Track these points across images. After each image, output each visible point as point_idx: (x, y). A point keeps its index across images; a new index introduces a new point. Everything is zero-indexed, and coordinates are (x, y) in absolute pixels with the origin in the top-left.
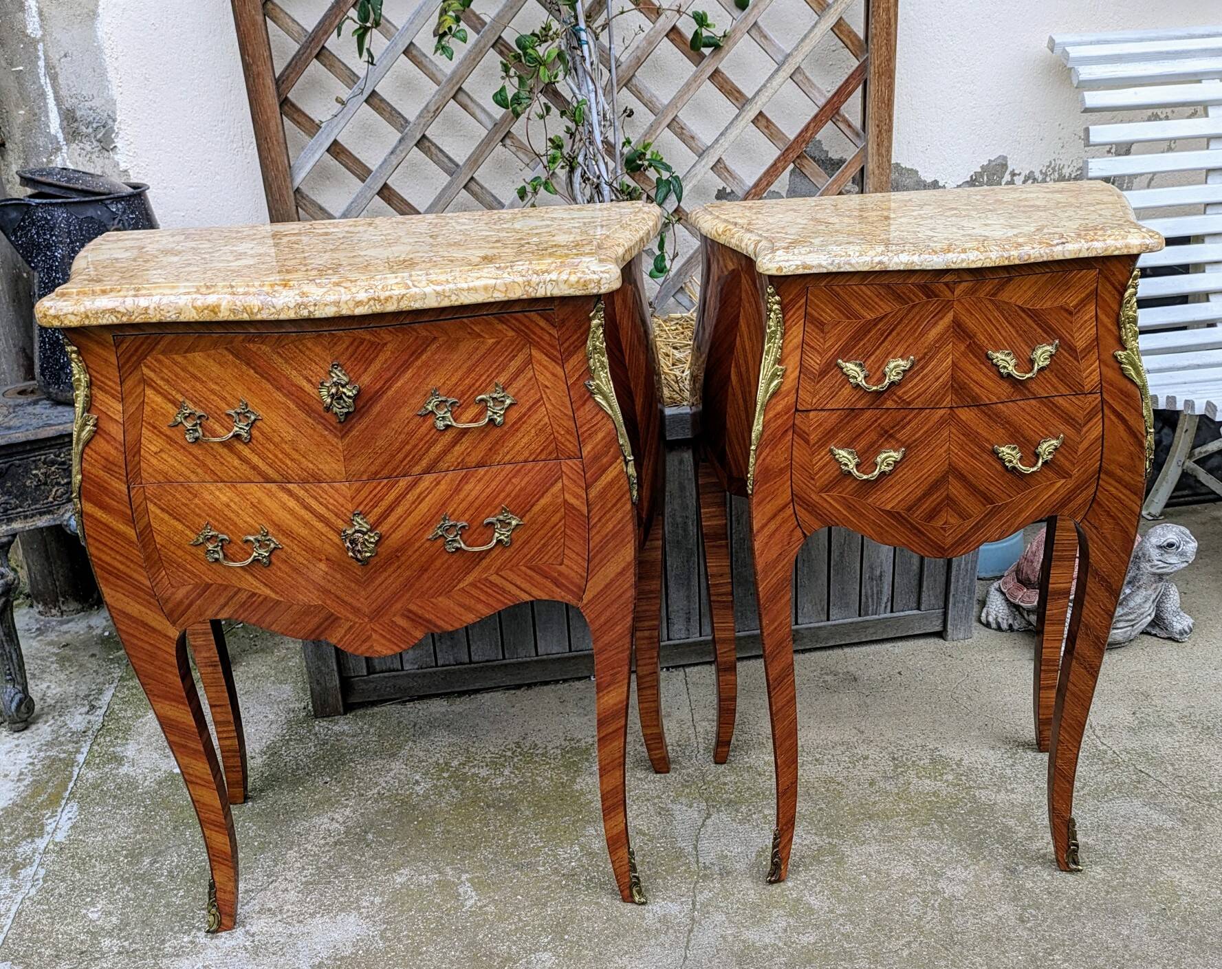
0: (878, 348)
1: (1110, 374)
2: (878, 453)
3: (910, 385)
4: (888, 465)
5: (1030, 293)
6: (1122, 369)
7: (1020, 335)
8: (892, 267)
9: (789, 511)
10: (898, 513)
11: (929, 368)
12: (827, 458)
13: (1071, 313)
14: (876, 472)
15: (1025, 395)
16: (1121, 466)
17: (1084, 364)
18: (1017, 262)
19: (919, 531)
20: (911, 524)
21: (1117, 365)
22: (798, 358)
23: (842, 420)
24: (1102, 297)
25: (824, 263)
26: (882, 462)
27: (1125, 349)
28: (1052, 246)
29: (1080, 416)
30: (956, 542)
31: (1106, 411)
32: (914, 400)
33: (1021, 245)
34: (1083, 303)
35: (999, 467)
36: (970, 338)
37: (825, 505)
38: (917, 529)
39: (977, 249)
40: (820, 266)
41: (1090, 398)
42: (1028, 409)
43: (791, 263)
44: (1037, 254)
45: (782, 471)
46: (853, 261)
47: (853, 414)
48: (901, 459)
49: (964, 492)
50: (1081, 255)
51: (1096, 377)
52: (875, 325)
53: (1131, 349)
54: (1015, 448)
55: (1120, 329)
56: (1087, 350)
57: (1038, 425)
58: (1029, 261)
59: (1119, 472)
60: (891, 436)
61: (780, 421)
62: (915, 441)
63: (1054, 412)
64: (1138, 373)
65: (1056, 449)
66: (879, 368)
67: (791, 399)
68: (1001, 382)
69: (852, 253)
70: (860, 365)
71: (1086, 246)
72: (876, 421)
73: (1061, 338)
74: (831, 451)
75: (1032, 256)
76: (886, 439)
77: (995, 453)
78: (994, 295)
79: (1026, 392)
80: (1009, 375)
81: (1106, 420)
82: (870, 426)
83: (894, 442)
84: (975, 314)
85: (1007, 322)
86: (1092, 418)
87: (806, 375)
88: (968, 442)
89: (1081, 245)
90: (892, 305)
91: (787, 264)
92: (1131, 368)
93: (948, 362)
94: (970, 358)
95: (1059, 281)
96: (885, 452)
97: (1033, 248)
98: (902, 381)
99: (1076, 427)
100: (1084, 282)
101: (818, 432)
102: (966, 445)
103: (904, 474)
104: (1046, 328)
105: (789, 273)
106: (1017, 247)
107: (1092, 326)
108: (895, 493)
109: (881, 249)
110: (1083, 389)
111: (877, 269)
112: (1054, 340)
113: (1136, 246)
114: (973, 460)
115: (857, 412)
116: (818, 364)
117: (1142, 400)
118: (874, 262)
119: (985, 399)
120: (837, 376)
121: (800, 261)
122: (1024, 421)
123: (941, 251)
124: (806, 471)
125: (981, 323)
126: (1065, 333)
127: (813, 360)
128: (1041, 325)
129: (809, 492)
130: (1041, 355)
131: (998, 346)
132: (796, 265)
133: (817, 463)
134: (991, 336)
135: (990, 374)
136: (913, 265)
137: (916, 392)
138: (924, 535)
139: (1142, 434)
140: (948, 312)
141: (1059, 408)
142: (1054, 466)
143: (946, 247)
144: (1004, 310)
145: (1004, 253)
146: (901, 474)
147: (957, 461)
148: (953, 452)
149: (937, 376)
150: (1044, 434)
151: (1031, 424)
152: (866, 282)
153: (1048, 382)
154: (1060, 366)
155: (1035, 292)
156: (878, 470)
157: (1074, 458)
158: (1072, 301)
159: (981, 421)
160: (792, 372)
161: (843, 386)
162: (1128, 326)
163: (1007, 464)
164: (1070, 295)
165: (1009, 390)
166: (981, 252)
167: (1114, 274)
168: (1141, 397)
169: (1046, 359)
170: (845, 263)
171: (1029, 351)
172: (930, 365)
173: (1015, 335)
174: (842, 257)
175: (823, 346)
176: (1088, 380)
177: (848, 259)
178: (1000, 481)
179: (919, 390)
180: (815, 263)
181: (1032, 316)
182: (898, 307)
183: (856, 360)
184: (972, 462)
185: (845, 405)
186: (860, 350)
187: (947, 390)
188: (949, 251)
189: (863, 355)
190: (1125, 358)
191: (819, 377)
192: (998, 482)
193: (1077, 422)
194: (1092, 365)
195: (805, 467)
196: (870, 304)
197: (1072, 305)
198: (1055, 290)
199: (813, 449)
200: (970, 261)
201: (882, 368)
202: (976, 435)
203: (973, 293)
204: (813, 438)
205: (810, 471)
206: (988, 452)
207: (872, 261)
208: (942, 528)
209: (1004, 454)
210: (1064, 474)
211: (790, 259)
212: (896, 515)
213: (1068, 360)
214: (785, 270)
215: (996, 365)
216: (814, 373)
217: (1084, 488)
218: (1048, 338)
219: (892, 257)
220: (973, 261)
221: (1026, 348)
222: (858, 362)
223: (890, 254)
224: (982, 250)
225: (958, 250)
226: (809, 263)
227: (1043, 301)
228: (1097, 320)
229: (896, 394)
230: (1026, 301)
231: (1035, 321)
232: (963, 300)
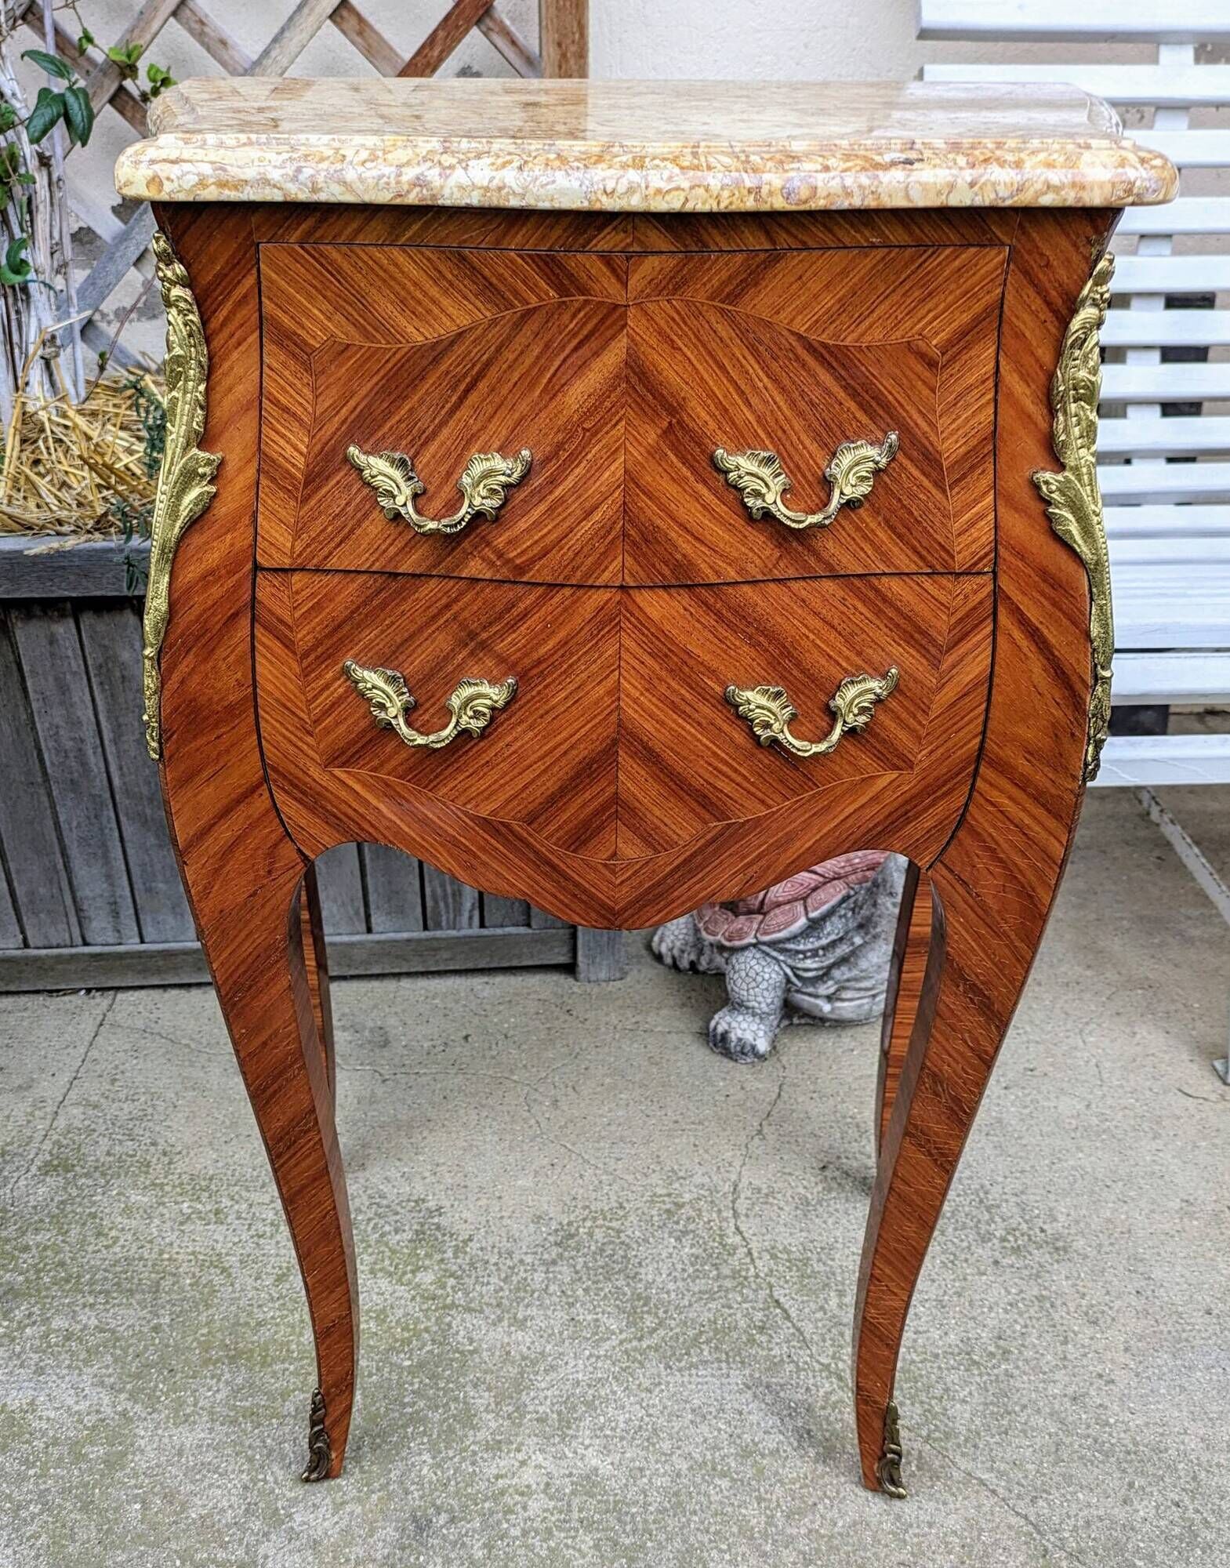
0: (443, 423)
1: (1019, 527)
2: (453, 683)
3: (523, 525)
4: (477, 715)
5: (828, 301)
6: (1049, 518)
7: (801, 414)
8: (450, 196)
9: (261, 803)
10: (506, 826)
11: (569, 483)
12: (339, 688)
13: (932, 364)
14: (449, 732)
15: (806, 566)
16: (1030, 753)
17: (956, 499)
18: (779, 204)
19: (554, 867)
20: (537, 852)
21: (1036, 507)
22: (250, 435)
23: (370, 599)
24: (1013, 327)
25: (275, 175)
26: (465, 705)
27: (1062, 467)
28: (877, 166)
29: (941, 625)
30: (637, 900)
31: (1004, 618)
32: (532, 561)
33: (794, 158)
34: (963, 339)
35: (740, 737)
36: (672, 411)
37: (343, 794)
38: (549, 863)
39: (675, 160)
40: (266, 182)
41: (969, 584)
42: (816, 603)
43: (186, 167)
44: (835, 185)
45: (231, 711)
46: (350, 175)
47: (394, 585)
48: (508, 704)
49: (654, 789)
50: (954, 201)
51: (983, 532)
52: (436, 361)
53: (1076, 469)
54: (778, 695)
55: (1052, 413)
56: (970, 463)
57: (839, 643)
58: (813, 205)
59: (1022, 764)
60: (483, 646)
61: (216, 591)
62: (539, 662)
63: (879, 613)
64: (1087, 531)
65: (878, 701)
66: (449, 474)
67: (239, 539)
68: (749, 531)
69: (349, 153)
70: (402, 464)
71: (968, 175)
72: (447, 606)
73: (905, 430)
74: (346, 672)
75: (821, 193)
76: (472, 653)
77: (729, 704)
78: (733, 297)
79: (812, 561)
80: (768, 515)
81: (1000, 640)
82: (434, 618)
83: (490, 662)
84: (685, 349)
85: (768, 376)
86: (967, 634)
87: (273, 480)
88: (663, 673)
89: (954, 171)
90: (470, 306)
91: (175, 171)
92: (1070, 517)
93: (614, 471)
94: (672, 465)
95: (903, 277)
96: (470, 684)
97: (827, 169)
98: (503, 512)
99: (928, 651)
100: (969, 282)
101: (313, 624)
102: (660, 679)
103: (516, 739)
104: (867, 397)
105: (181, 197)
106: (781, 162)
107: (983, 401)
108: (496, 781)
109: (429, 147)
110: (950, 561)
111: (412, 199)
112: (886, 433)
113: (1101, 186)
114: (675, 716)
115: (401, 580)
116: (301, 453)
117: (1092, 599)
118: (404, 178)
119: (708, 571)
120: (349, 486)
121: (212, 163)
122: (804, 630)
123: (578, 160)
124: (294, 713)
125: (697, 372)
126: (916, 416)
127: (288, 442)
128: (854, 389)
129: (302, 761)
130: (851, 468)
131: (743, 437)
132: (198, 174)
133: (316, 697)
134: (726, 410)
135: (721, 509)
136: (504, 192)
137: (536, 542)
138: (568, 878)
139: (1084, 681)
140: (613, 337)
141: (892, 605)
142: (872, 740)
143: (598, 149)
144: (761, 342)
145: (745, 176)
146: (509, 739)
147: (636, 716)
148: (628, 695)
149: (587, 505)
150: (851, 665)
151: (821, 639)
152: (402, 240)
153: (865, 537)
154: (900, 500)
155: (840, 300)
156: (452, 725)
157: (920, 723)
158: (937, 333)
159: (698, 625)
160: (240, 470)
161: (366, 516)
162: (1073, 406)
163: (758, 731)
164: (931, 315)
165: (767, 553)
166: (682, 168)
167: (1048, 265)
168: (1091, 592)
169: (862, 479)
170: (329, 177)
171: (820, 456)
172: (570, 478)
173: (788, 413)
174: (322, 160)
175: (310, 409)
176: (965, 539)
177: (338, 166)
178: (742, 770)
179: (543, 537)
180: (250, 173)
181: (835, 364)
182: (488, 314)
183: (394, 449)
184: (674, 721)
185: (373, 563)
186: (403, 425)
187: (612, 542)
188: (600, 159)
189: (410, 438)
190: (1058, 489)
191: (305, 486)
192: (736, 771)
193: (932, 641)
194: (976, 502)
195: (289, 704)
196: (419, 303)
197: (934, 342)
198: (895, 297)
199: (305, 663)
200: (651, 191)
201: (455, 476)
202: (686, 657)
203: (675, 290)
204: (303, 637)
205: (302, 715)
206: (714, 701)
207: (399, 175)
208: (605, 865)
209: (752, 707)
210: (895, 760)
211: (185, 156)
212: (503, 830)
213: (920, 486)
214: (168, 187)
215: (735, 487)
216: (293, 477)
217: (938, 794)
218: (873, 427)
219: (451, 167)
220: (659, 191)
221: (813, 447)
222: (397, 455)
223: (447, 160)
224: (686, 164)
225: (624, 159)
226: (234, 171)
227: (863, 326)
228: (996, 385)
229: (488, 544)
230: (817, 321)
231: (838, 378)
232: (651, 307)
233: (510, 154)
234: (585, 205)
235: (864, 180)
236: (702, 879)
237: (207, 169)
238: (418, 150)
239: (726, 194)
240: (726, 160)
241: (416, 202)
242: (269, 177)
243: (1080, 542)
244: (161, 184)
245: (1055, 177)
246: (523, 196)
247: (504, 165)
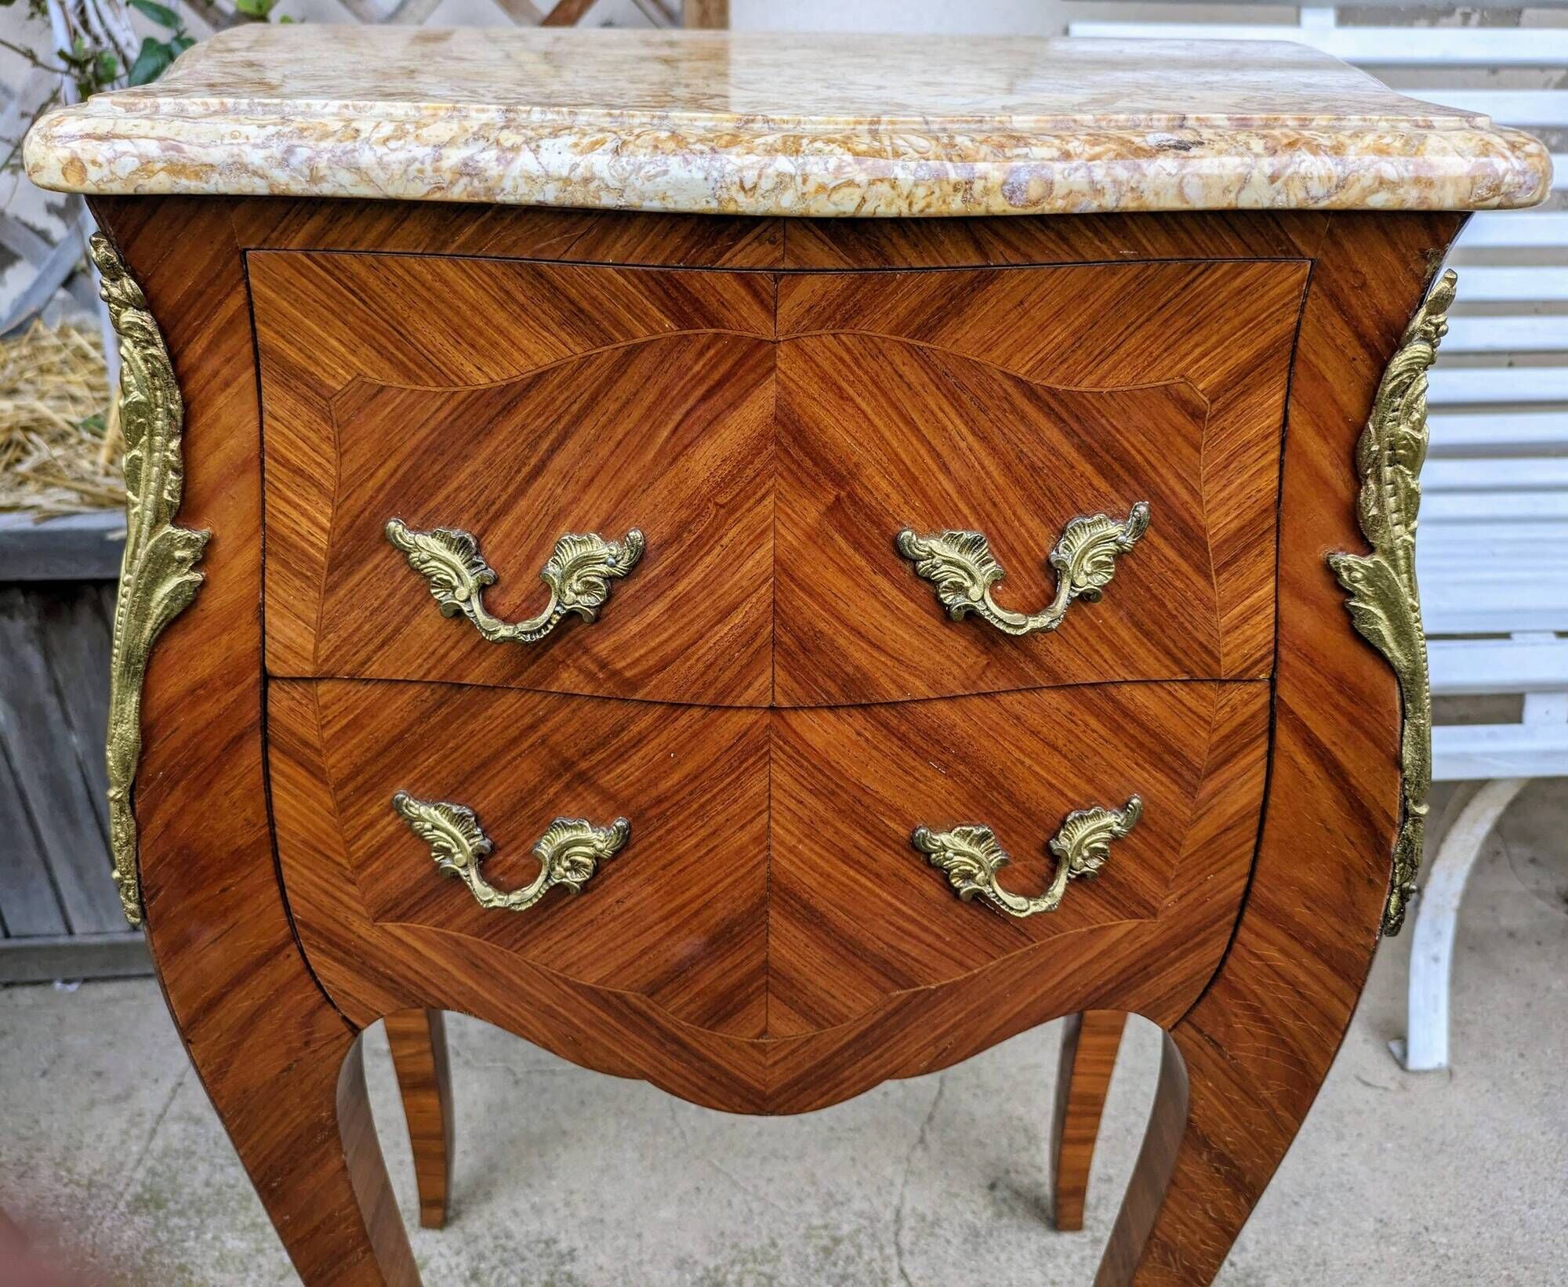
0: (521, 492)
1: (1305, 621)
2: (543, 824)
3: (634, 627)
4: (575, 867)
5: (1059, 333)
6: (1349, 614)
7: (1017, 481)
8: (513, 190)
9: (290, 964)
10: (619, 997)
11: (697, 574)
12: (388, 826)
13: (1196, 415)
14: (534, 890)
15: (1023, 677)
16: (1310, 897)
17: (1224, 587)
18: (998, 205)
19: (684, 1046)
20: (659, 1028)
21: (1331, 597)
22: (251, 504)
23: (426, 715)
24: (1309, 366)
25: (255, 158)
26: (558, 855)
27: (1370, 549)
28: (1139, 152)
29: (1199, 745)
30: (796, 1082)
31: (1284, 737)
32: (648, 675)
33: (1019, 139)
34: (1243, 381)
35: (931, 889)
36: (839, 481)
37: (400, 953)
38: (676, 1040)
39: (845, 142)
40: (241, 167)
41: (1237, 694)
42: (1034, 719)
43: (121, 146)
44: (1079, 180)
45: (239, 857)
46: (366, 158)
47: (459, 699)
48: (617, 854)
49: (817, 955)
50: (1247, 201)
51: (1260, 631)
52: (507, 409)
53: (1390, 554)
54: (984, 837)
55: (1358, 479)
56: (1243, 541)
57: (1064, 767)
58: (1046, 208)
59: (1301, 913)
60: (583, 778)
61: (210, 709)
62: (659, 801)
63: (1118, 729)
64: (1403, 631)
65: (1115, 840)
66: (530, 559)
67: (244, 642)
68: (943, 632)
69: (366, 127)
70: (462, 545)
71: (1267, 165)
72: (532, 727)
73: (1157, 498)
74: (396, 807)
75: (1059, 190)
76: (567, 786)
77: (917, 850)
78: (926, 331)
79: (1030, 669)
80: (971, 615)
81: (1280, 765)
82: (515, 741)
83: (592, 800)
84: (859, 400)
85: (974, 433)
86: (1234, 755)
87: (285, 564)
88: (829, 815)
89: (1247, 160)
90: (553, 339)
91: (103, 151)
92: (1379, 612)
93: (762, 558)
94: (840, 552)
95: (1163, 300)
96: (566, 827)
97: (1067, 156)
98: (605, 611)
99: (1180, 775)
100: (1253, 308)
101: (349, 746)
102: (825, 822)
103: (630, 895)
104: (1108, 458)
105: (116, 188)
106: (1002, 146)
107: (1264, 462)
108: (604, 944)
109: (484, 118)
110: (1214, 666)
111: (458, 193)
112: (1131, 504)
113: (1456, 181)
114: (845, 868)
115: (468, 694)
116: (323, 529)
117: (1404, 717)
118: (446, 164)
119: (889, 686)
120: (392, 573)
121: (159, 139)
122: (1017, 754)
123: (701, 140)
124: (328, 857)
125: (876, 430)
126: (1173, 481)
127: (304, 513)
128: (1090, 448)
129: (341, 914)
130: (1085, 552)
131: (939, 514)
132: (140, 156)
133: (358, 837)
134: (915, 480)
135: (909, 607)
136: (592, 186)
137: (653, 650)
138: (702, 1059)
139: (1389, 819)
140: (756, 384)
141: (1134, 719)
142: (1106, 885)
143: (731, 125)
144: (964, 388)
145: (949, 165)
146: (620, 894)
147: (792, 869)
148: (782, 843)
149: (723, 604)
150: (1079, 794)
151: (1040, 764)
152: (451, 249)
153: (1102, 637)
154: (1149, 589)
155: (1074, 333)
156: (541, 879)
157: (1167, 862)
158: (1204, 375)
159: (874, 753)
160: (237, 551)
161: (416, 610)
162: (1389, 469)
163: (957, 883)
164: (1198, 351)
165: (971, 660)
166: (856, 154)
167: (1364, 285)
168: (1403, 708)
169: (1100, 565)
170: (335, 162)
171: (1041, 532)
172: (699, 568)
173: (1001, 480)
174: (325, 136)
175: (333, 471)
176: (1236, 637)
177: (349, 145)
178: (935, 928)
179: (661, 644)
180: (217, 155)
181: (1065, 416)
182: (578, 350)
183: (452, 525)
184: (844, 874)
185: (429, 671)
186: (463, 494)
187: (757, 652)
188: (734, 140)
189: (473, 510)
190: (1365, 578)
191: (331, 571)
192: (926, 929)
193: (1188, 764)
194: (1251, 591)
195: (321, 847)
196: (480, 333)
197: (1201, 386)
198: (1151, 327)
199: (341, 796)
200: (811, 187)
201: (539, 562)
202: (859, 794)
203: (845, 321)
204: (336, 762)
205: (339, 859)
206: (897, 847)
207: (438, 159)
208: (753, 1045)
209: (949, 854)
210: (1134, 907)
211: (122, 127)
212: (615, 1001)
213: (1177, 571)
214: (94, 174)
215: (928, 580)
216: (312, 560)
217: (1189, 945)
218: (1114, 496)
219: (515, 149)
220: (821, 188)
221: (1034, 524)
222: (455, 534)
223: (509, 138)
224: (862, 148)
225: (770, 139)
226: (192, 152)
227: (1106, 366)
228: (1283, 442)
229: (586, 651)
230: (1042, 361)
231: (1069, 433)
232: (810, 344)
233: (601, 130)
234: (713, 207)
235: (1121, 171)
236: (881, 1056)
237: (152, 149)
238: (467, 124)
239: (921, 192)
240: (922, 143)
241: (464, 198)
242: (246, 160)
243: (1392, 645)
244: (83, 170)
245: (1390, 169)
246: (621, 192)
247: (593, 146)
